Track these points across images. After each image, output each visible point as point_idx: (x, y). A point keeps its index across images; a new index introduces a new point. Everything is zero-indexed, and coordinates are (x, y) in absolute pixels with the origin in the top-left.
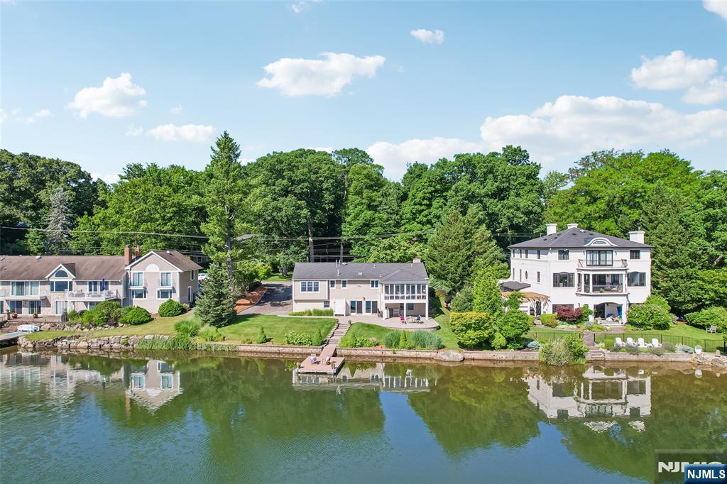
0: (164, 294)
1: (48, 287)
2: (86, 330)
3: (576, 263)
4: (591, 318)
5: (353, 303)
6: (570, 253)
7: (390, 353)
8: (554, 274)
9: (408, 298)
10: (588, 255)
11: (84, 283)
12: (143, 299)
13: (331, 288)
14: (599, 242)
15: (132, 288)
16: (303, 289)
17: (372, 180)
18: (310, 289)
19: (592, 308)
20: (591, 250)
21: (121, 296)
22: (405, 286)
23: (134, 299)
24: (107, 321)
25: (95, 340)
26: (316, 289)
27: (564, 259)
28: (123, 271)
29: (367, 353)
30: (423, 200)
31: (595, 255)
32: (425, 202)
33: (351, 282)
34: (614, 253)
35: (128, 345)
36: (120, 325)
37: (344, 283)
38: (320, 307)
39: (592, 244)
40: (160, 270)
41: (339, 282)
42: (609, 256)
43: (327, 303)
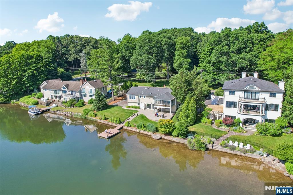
0: (91, 96)
1: (62, 92)
2: (66, 108)
3: (238, 97)
4: (241, 125)
5: (148, 105)
6: (235, 92)
7: (138, 131)
8: (226, 101)
9: (163, 106)
10: (245, 94)
11: (70, 91)
12: (86, 97)
13: (140, 98)
14: (251, 88)
15: (82, 93)
16: (130, 98)
17: (183, 45)
18: (132, 98)
19: (242, 120)
20: (247, 92)
21: (79, 96)
22: (162, 101)
23: (84, 97)
24: (71, 105)
25: (64, 112)
26: (135, 98)
27: (232, 95)
28: (80, 88)
29: (131, 129)
30: (207, 52)
31: (249, 94)
32: (208, 53)
33: (147, 97)
34: (260, 94)
35: (71, 115)
36: (75, 107)
37: (145, 97)
38: (136, 105)
39: (248, 88)
40: (90, 88)
41: (142, 96)
42: (257, 95)
43: (139, 104)
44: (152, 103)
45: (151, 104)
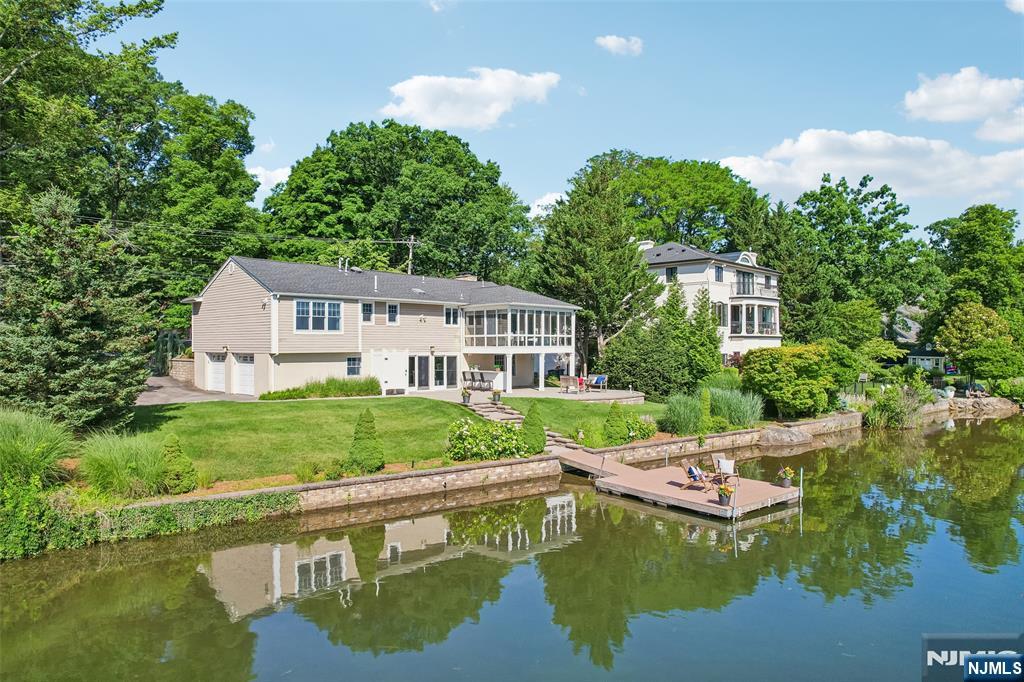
3: (729, 288)
6: (724, 272)
13: (364, 323)
14: (744, 260)
16: (302, 324)
18: (318, 325)
20: (739, 271)
22: (543, 315)
26: (334, 324)
27: (719, 280)
33: (406, 309)
34: (755, 278)
37: (392, 312)
39: (740, 260)
41: (380, 307)
42: (750, 282)
44: (432, 353)
45: (428, 354)
